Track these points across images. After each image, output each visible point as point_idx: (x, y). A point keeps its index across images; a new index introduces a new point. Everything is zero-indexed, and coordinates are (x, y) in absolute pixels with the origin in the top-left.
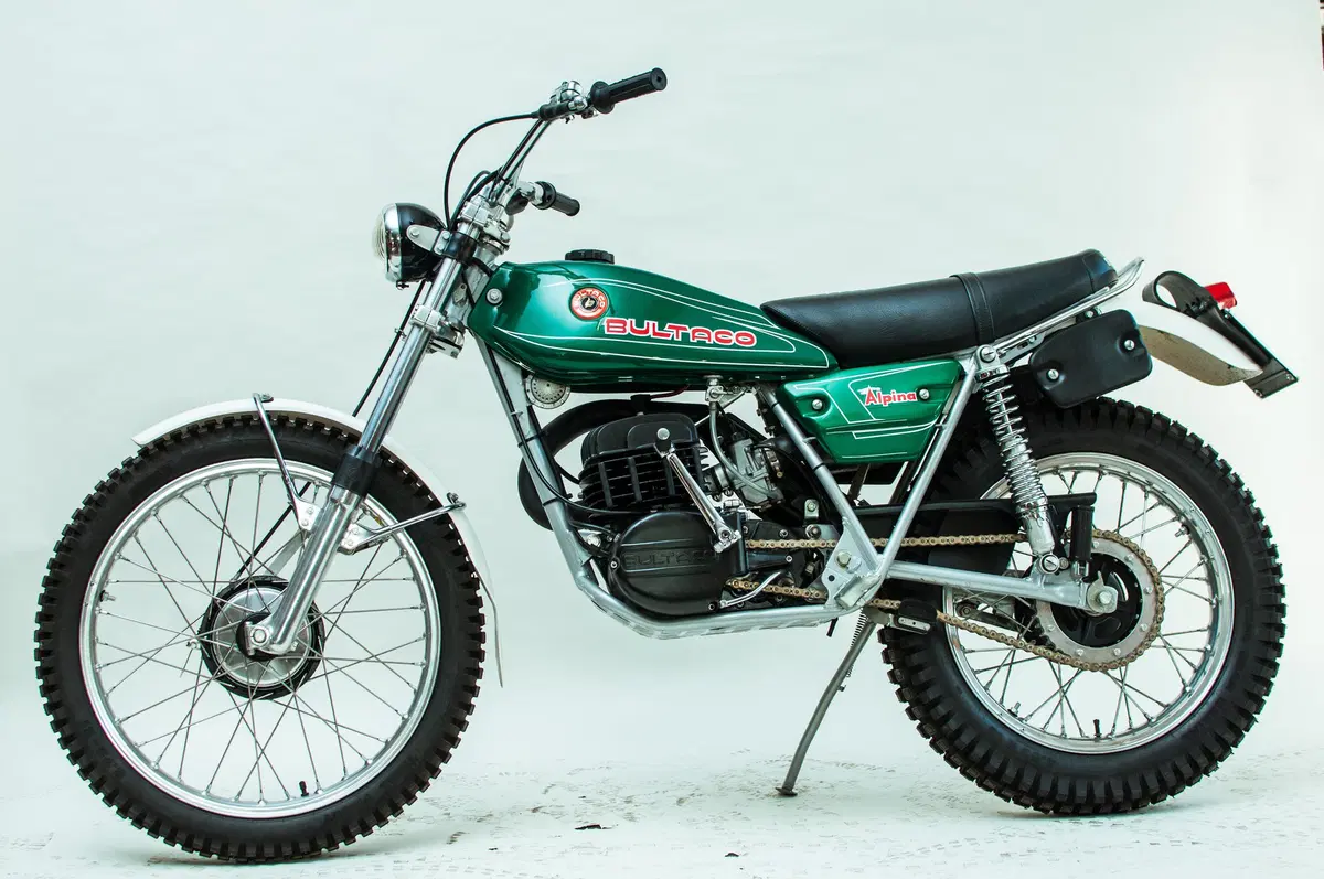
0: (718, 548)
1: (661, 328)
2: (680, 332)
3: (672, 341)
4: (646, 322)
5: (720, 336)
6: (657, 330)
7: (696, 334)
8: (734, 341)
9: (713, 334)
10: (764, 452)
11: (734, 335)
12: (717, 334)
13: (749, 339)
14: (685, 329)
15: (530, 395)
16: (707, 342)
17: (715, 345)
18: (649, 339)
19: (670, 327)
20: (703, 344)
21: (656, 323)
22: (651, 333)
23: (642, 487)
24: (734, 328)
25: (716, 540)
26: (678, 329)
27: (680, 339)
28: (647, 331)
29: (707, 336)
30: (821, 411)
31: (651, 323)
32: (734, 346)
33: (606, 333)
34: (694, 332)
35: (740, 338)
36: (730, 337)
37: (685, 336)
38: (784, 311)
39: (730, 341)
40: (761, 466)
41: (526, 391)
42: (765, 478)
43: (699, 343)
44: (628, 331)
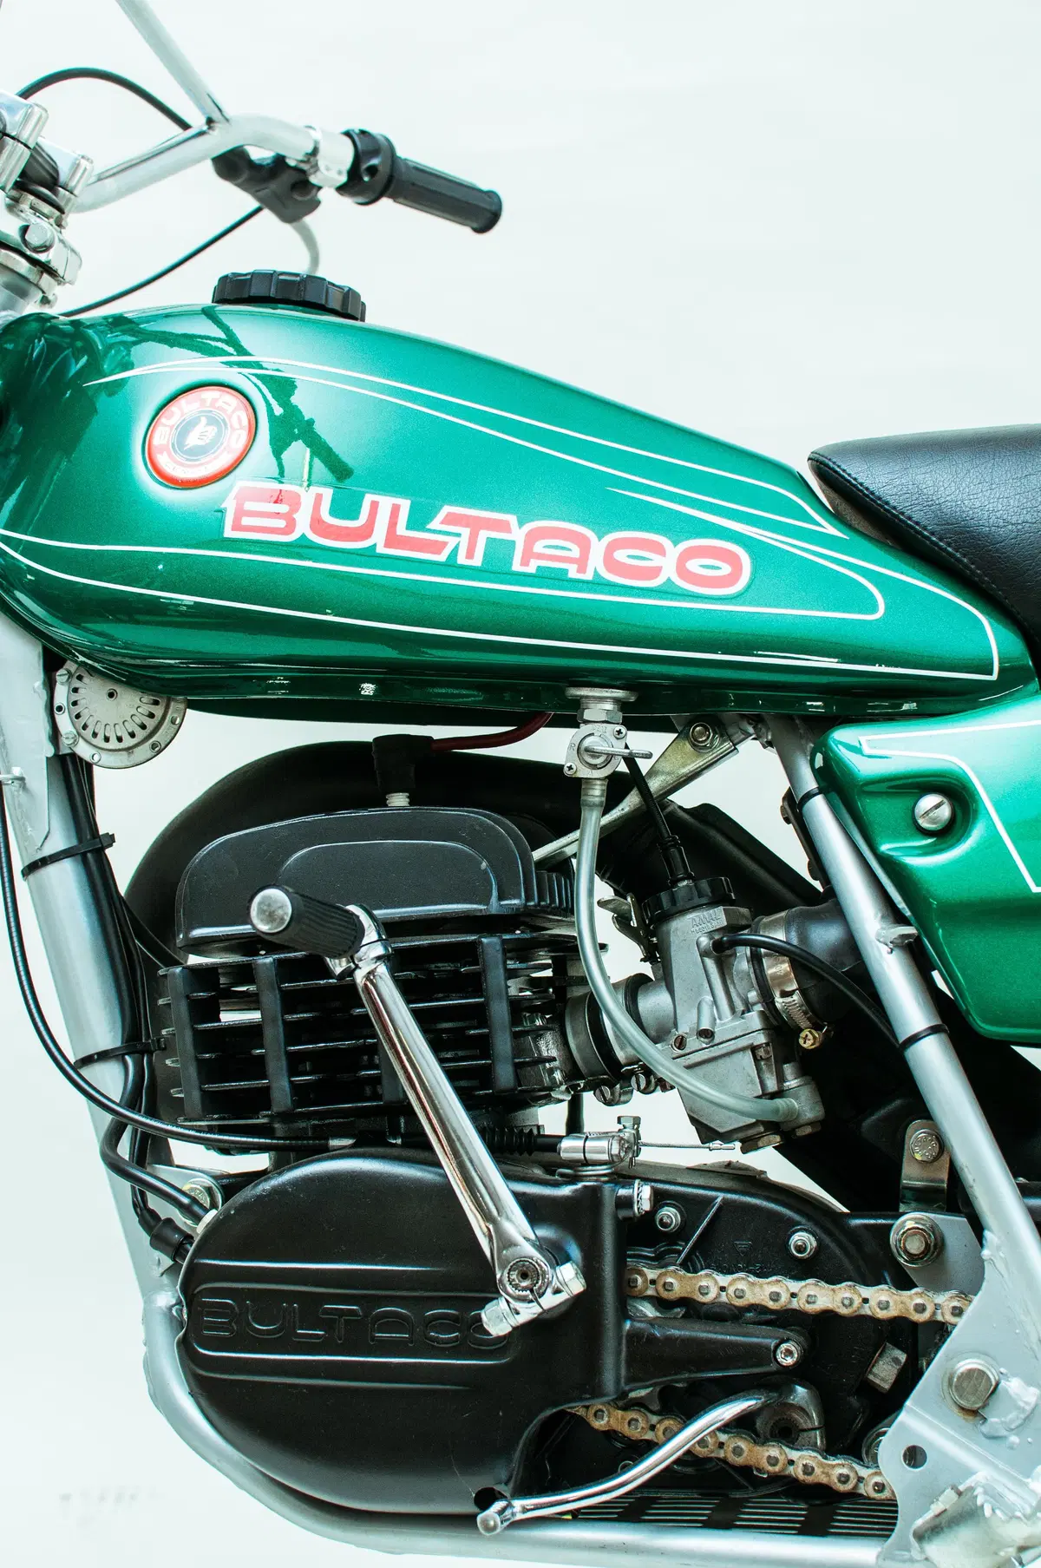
0: (500, 1318)
1: (419, 519)
2: (483, 535)
3: (450, 567)
4: (368, 499)
5: (621, 555)
6: (401, 530)
7: (539, 547)
8: (669, 571)
9: (598, 548)
10: (756, 959)
11: (673, 551)
12: (612, 547)
13: (726, 569)
14: (504, 526)
15: (64, 721)
16: (573, 573)
17: (598, 584)
18: (369, 556)
19: (451, 519)
20: (557, 578)
21: (405, 505)
22: (378, 538)
23: (295, 1063)
24: (679, 528)
25: (488, 1289)
26: (476, 525)
27: (477, 561)
28: (366, 531)
29: (575, 552)
30: (946, 834)
31: (386, 503)
32: (667, 591)
33: (229, 533)
34: (532, 537)
35: (693, 565)
36: (656, 560)
37: (499, 554)
38: (876, 479)
39: (656, 572)
40: (748, 1007)
41: (51, 710)
42: (754, 1049)
43: (544, 577)
44: (303, 527)
